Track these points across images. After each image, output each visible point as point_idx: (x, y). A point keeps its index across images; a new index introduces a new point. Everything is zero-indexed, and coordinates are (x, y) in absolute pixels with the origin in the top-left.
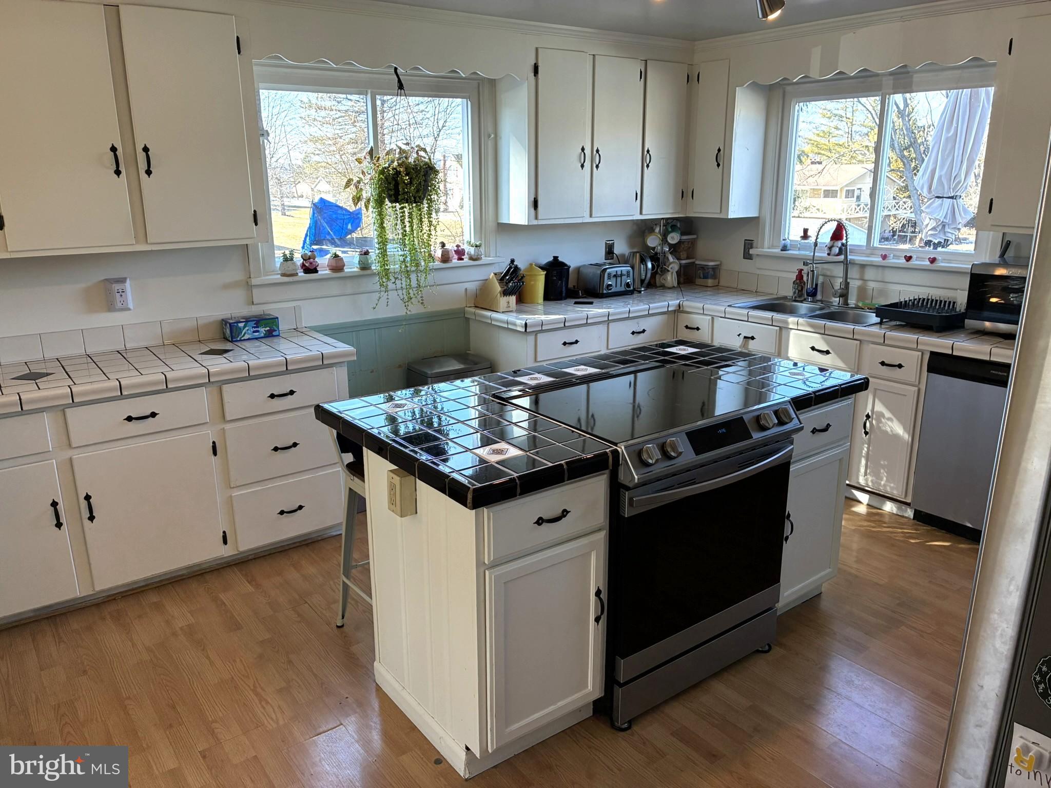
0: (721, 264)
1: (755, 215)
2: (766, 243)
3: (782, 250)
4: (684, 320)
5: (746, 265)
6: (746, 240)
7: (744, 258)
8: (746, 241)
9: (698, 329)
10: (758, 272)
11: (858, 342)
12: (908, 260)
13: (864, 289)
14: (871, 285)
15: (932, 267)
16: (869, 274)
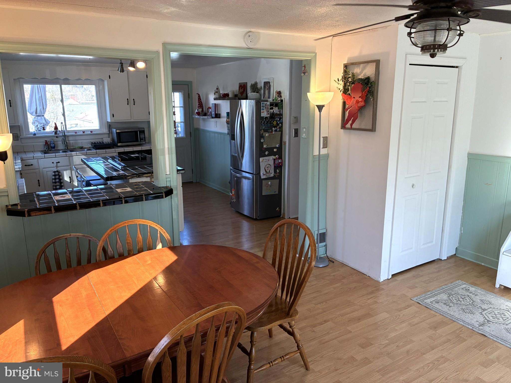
2: (24, 134)
3: (34, 135)
4: (24, 163)
5: (17, 143)
8: (14, 134)
9: (32, 165)
10: (23, 144)
11: (98, 155)
12: (84, 133)
13: (70, 143)
14: (71, 142)
15: (91, 133)
16: (71, 138)
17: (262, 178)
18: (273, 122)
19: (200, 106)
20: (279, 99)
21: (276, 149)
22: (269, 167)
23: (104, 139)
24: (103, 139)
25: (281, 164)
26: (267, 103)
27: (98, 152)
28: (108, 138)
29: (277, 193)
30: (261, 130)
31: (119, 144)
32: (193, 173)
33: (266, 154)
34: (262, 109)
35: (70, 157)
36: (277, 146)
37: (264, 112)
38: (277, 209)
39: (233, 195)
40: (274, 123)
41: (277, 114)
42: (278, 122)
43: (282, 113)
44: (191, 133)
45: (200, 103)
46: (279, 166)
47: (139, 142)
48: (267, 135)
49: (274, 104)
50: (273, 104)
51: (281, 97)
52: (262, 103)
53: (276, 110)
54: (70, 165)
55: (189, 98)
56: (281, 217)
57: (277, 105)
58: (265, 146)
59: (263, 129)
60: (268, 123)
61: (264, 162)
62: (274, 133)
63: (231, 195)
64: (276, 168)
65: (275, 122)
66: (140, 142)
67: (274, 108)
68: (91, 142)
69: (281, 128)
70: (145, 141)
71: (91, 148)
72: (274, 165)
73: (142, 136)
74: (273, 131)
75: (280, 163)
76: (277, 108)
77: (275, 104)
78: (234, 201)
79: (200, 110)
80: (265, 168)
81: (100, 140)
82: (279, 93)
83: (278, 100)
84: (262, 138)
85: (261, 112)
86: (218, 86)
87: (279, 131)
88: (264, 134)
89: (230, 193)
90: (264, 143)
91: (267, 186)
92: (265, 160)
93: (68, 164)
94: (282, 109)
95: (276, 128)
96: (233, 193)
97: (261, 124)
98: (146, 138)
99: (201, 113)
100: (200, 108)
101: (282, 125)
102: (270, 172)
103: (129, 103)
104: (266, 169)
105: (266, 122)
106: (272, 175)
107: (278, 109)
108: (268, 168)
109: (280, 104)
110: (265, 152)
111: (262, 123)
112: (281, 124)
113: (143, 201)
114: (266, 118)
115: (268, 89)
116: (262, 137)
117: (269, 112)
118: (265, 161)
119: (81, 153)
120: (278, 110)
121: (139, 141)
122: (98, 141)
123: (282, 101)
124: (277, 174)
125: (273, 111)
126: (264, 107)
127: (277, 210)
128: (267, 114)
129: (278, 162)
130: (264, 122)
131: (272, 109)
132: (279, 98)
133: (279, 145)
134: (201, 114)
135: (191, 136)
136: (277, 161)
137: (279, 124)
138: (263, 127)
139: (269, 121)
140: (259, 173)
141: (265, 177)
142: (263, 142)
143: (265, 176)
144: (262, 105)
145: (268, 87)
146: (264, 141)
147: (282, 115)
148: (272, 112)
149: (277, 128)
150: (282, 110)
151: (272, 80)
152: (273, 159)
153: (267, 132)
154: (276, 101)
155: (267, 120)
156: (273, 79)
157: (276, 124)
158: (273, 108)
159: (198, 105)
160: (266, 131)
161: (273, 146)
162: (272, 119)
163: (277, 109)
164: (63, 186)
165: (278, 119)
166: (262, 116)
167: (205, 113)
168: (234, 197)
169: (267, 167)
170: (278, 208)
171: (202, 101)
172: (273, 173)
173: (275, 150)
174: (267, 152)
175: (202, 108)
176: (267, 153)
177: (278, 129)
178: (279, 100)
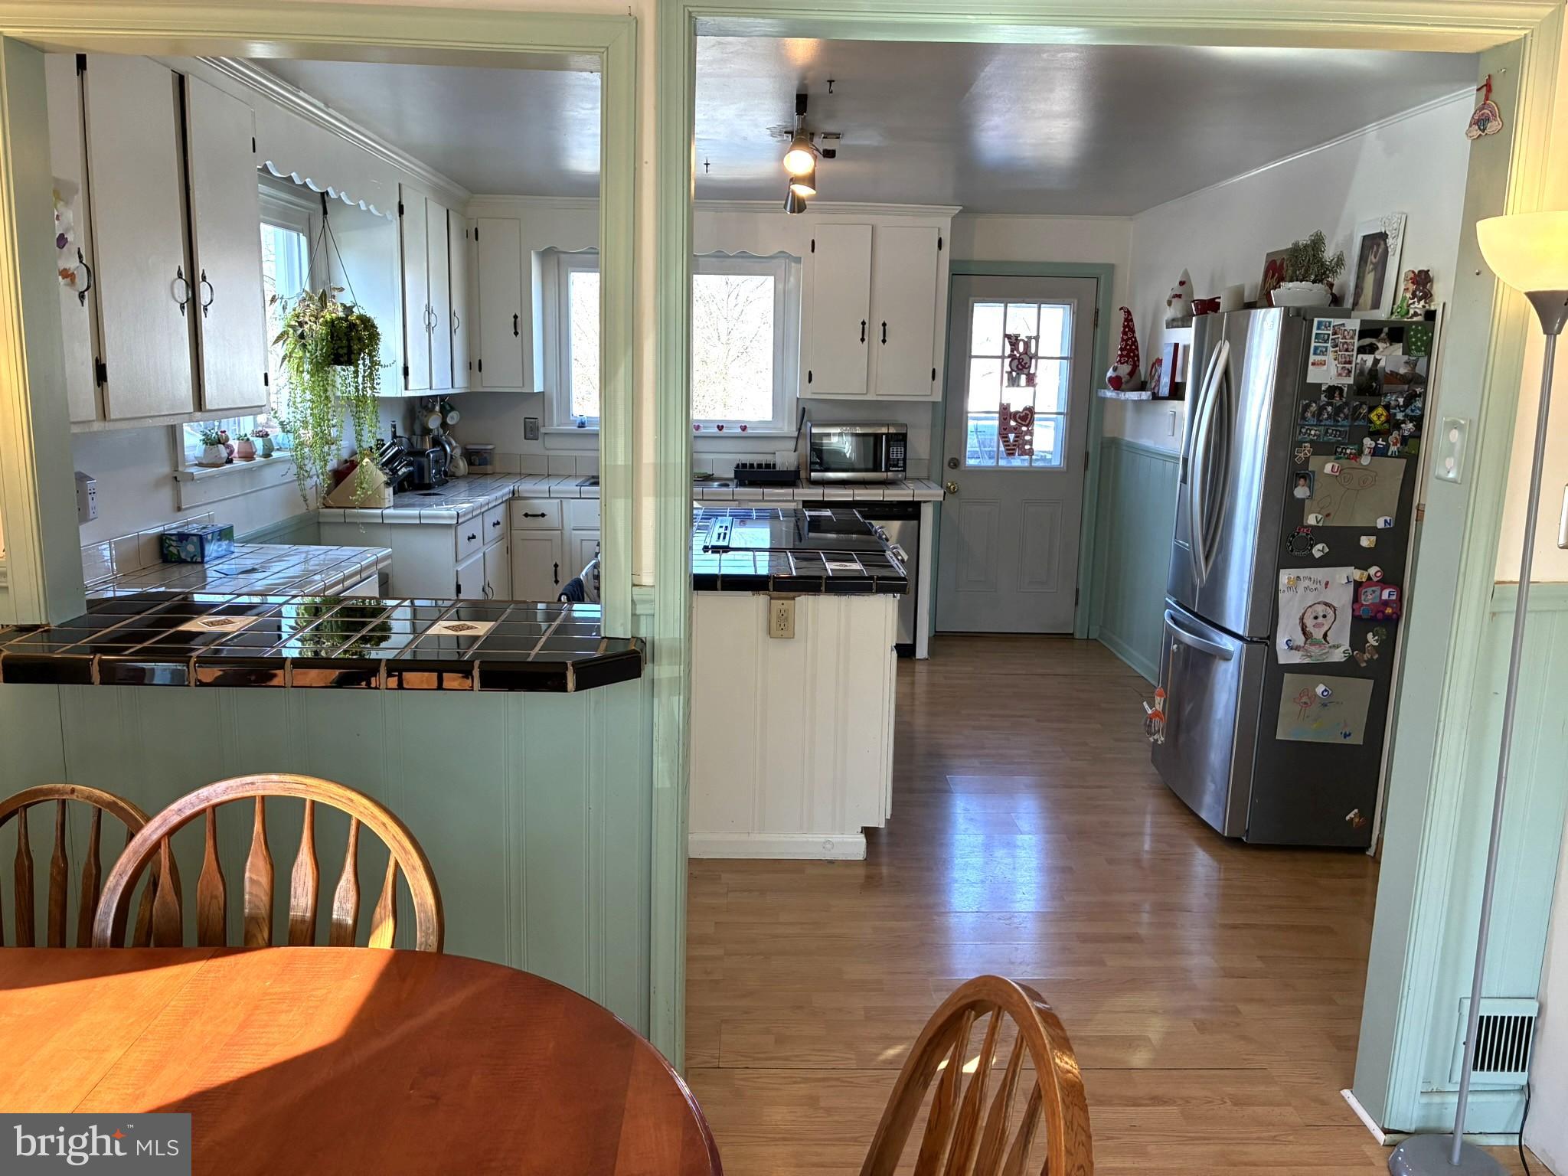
0: (494, 448)
1: (542, 390)
2: (555, 422)
3: (579, 427)
4: (520, 508)
5: (533, 447)
6: (525, 418)
7: (525, 438)
8: (527, 420)
9: (543, 515)
10: (548, 453)
11: (737, 502)
12: (720, 430)
15: (744, 434)
17: (1281, 661)
18: (1371, 409)
19: (1128, 356)
20: (1418, 306)
21: (1374, 538)
22: (1324, 616)
23: (777, 453)
24: (775, 453)
25: (1389, 611)
26: (1343, 325)
28: (792, 453)
29: (1357, 739)
30: (1300, 444)
31: (814, 475)
32: (1076, 603)
33: (1317, 554)
34: (1316, 348)
36: (1380, 524)
37: (1323, 363)
38: (1351, 815)
39: (1156, 714)
40: (1373, 416)
41: (1394, 377)
42: (1395, 414)
43: (1424, 374)
44: (1087, 454)
45: (1130, 342)
46: (1380, 616)
47: (881, 471)
48: (1328, 468)
49: (1386, 330)
50: (1380, 331)
51: (1427, 296)
52: (1320, 323)
53: (1390, 357)
55: (1096, 325)
56: (1368, 853)
57: (1396, 333)
58: (1311, 520)
59: (1311, 442)
60: (1342, 415)
61: (1301, 590)
62: (1365, 460)
63: (1150, 712)
64: (1361, 624)
65: (1380, 410)
66: (885, 474)
67: (1380, 345)
68: (739, 462)
69: (1411, 441)
70: (904, 470)
71: (734, 480)
72: (1353, 610)
73: (896, 453)
74: (1367, 451)
75: (1386, 603)
76: (1398, 349)
77: (1389, 329)
78: (1160, 742)
79: (1125, 370)
80: (1302, 619)
81: (763, 459)
82: (1422, 281)
83: (1412, 312)
84: (1302, 481)
85: (1311, 360)
86: (1186, 273)
87: (1400, 455)
88: (1314, 463)
89: (1146, 707)
90: (1306, 501)
91: (1304, 699)
92: (1307, 583)
94: (1429, 354)
95: (1380, 441)
96: (1159, 707)
97: (1304, 418)
98: (907, 461)
99: (1127, 382)
100: (1127, 362)
101: (1419, 427)
102: (1328, 639)
103: (866, 337)
104: (1309, 622)
105: (1329, 409)
106: (1338, 656)
107: (1404, 353)
108: (1321, 619)
109: (1417, 331)
110: (1312, 546)
111: (1309, 415)
112: (1410, 425)
113: (566, 691)
114: (1332, 390)
115: (1375, 269)
116: (1301, 473)
117: (1350, 363)
118: (1306, 588)
120: (1406, 358)
121: (883, 470)
122: (755, 459)
123: (1430, 315)
124: (1367, 656)
125: (1376, 362)
126: (1326, 341)
127: (1348, 818)
128: (1340, 375)
129: (1377, 600)
130: (1321, 409)
131: (1371, 349)
132: (1416, 305)
133: (1388, 519)
134: (1123, 386)
135: (1086, 466)
136: (1374, 592)
137: (1404, 422)
138: (1313, 432)
139: (1346, 404)
140: (1268, 638)
141: (1296, 658)
142: (1303, 500)
143: (1301, 653)
144: (1315, 331)
145: (1377, 258)
146: (1311, 497)
147: (1423, 381)
148: (1369, 364)
149: (1391, 439)
150: (1423, 361)
151: (1395, 226)
152: (1349, 582)
153: (1333, 457)
154: (1402, 316)
155: (1337, 401)
156: (1404, 217)
157: (1387, 421)
158: (1377, 348)
159: (1119, 352)
160: (1322, 449)
161: (1359, 522)
162: (1363, 398)
163: (1400, 352)
165: (1401, 400)
166: (1308, 381)
167: (1142, 382)
168: (1159, 724)
169: (1314, 615)
170: (1356, 811)
171: (1138, 335)
172: (1346, 645)
173: (1366, 542)
174: (1320, 546)
175: (1134, 362)
176: (1318, 551)
177: (1395, 444)
178: (1416, 314)
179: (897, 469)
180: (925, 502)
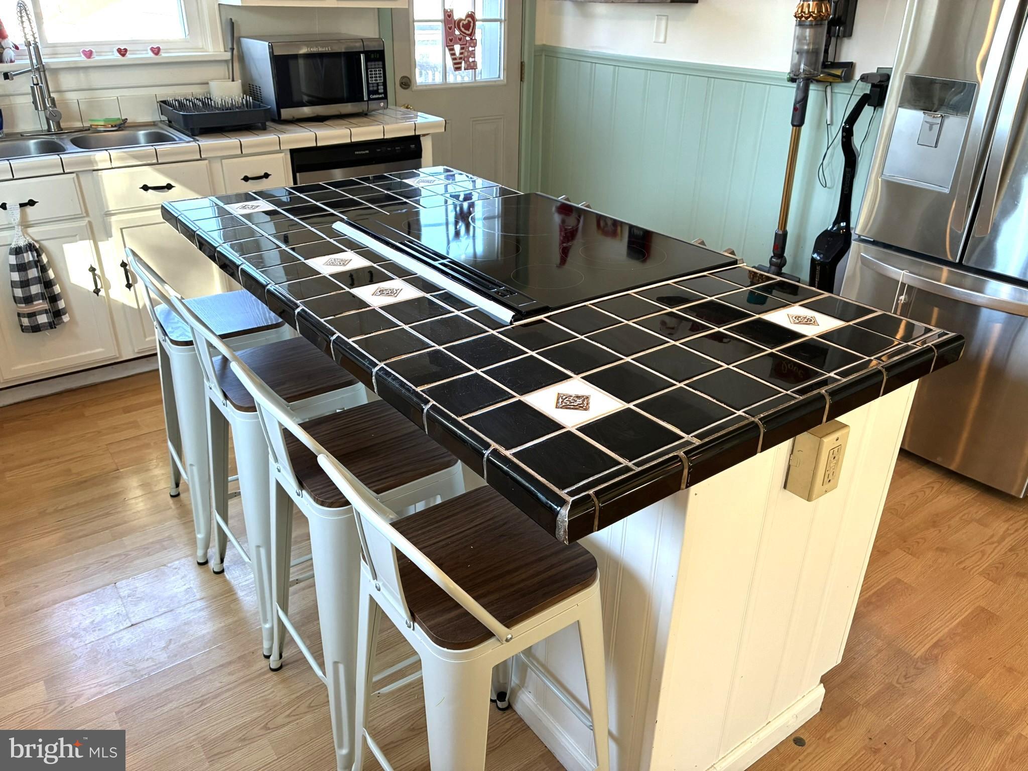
11: (206, 162)
12: (123, 55)
13: (66, 104)
14: (72, 97)
15: (158, 59)
16: (68, 81)
23: (211, 83)
24: (207, 83)
27: (209, 150)
28: (230, 83)
31: (286, 113)
35: (83, 178)
44: (522, 65)
47: (363, 100)
54: (88, 215)
66: (366, 103)
68: (159, 100)
71: (160, 125)
73: (375, 77)
81: (197, 91)
93: (78, 210)
119: (136, 157)
121: (364, 98)
135: (522, 79)
164: (65, 314)
179: (377, 96)
180: (424, 135)
